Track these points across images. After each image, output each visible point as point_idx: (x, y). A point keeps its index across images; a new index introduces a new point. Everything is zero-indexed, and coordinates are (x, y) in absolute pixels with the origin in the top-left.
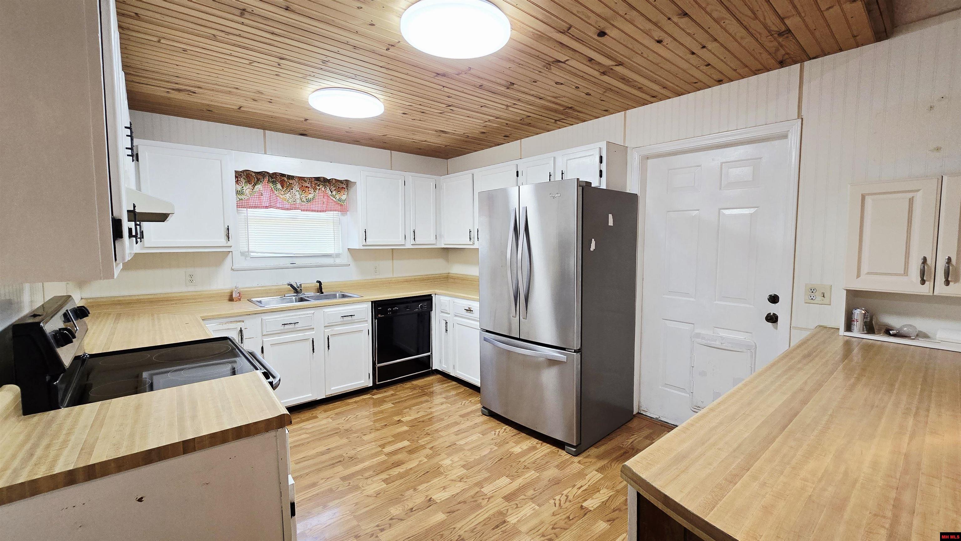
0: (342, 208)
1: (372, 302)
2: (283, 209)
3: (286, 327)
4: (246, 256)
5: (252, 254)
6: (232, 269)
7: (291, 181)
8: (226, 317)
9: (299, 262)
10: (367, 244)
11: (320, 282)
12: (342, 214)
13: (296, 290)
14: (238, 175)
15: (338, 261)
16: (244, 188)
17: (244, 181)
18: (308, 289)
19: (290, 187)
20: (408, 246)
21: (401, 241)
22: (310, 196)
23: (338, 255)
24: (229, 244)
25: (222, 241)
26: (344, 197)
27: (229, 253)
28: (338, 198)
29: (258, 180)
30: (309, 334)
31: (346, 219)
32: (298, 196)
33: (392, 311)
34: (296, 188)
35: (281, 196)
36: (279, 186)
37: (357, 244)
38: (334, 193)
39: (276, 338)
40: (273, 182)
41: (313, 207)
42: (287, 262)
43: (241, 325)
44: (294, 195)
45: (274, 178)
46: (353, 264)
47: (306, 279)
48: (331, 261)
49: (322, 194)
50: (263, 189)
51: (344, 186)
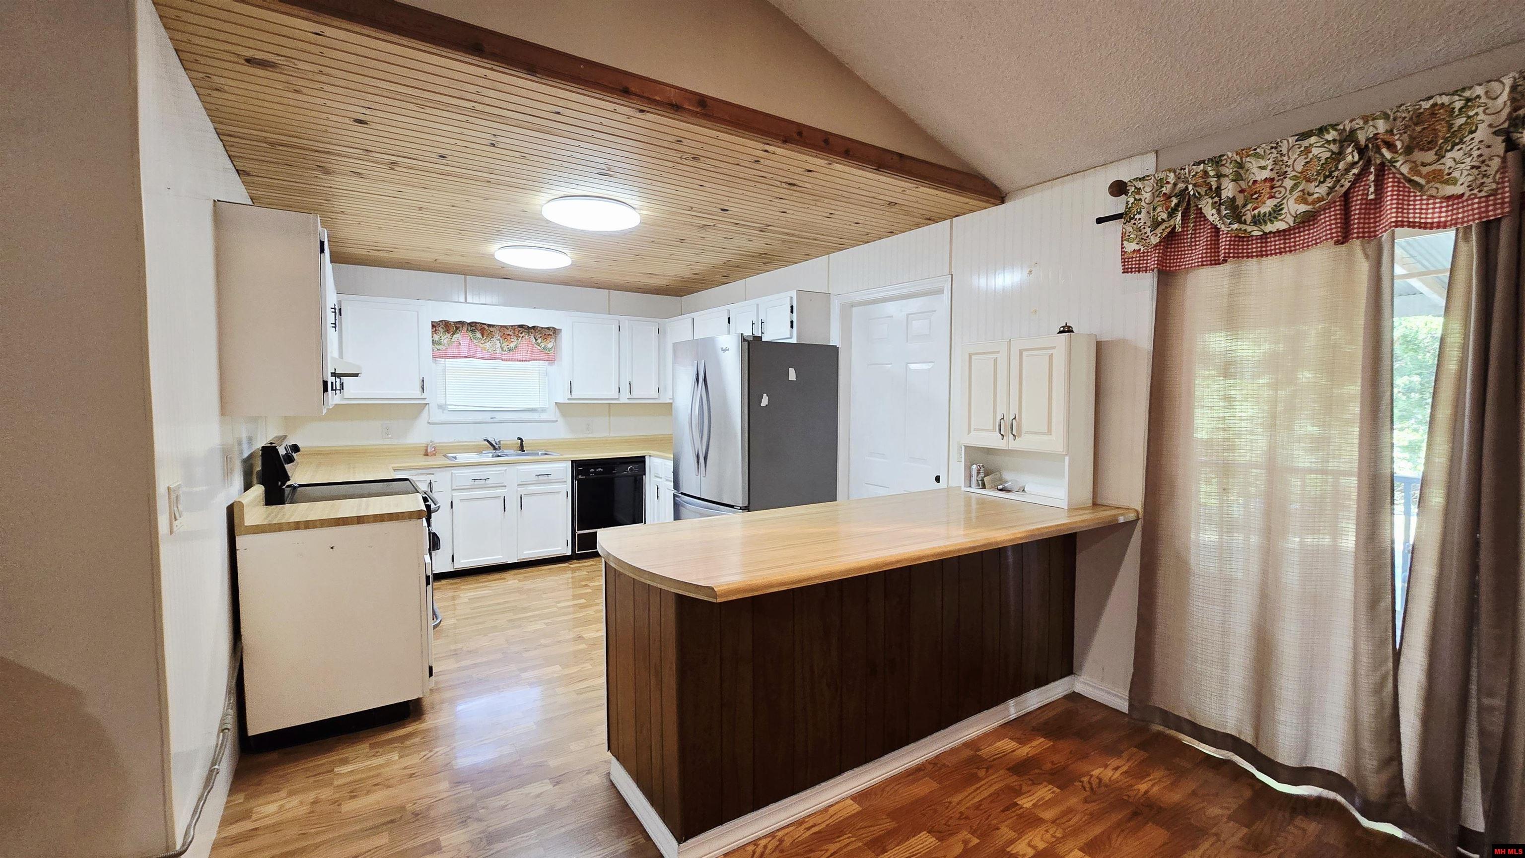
0: (550, 358)
1: (572, 461)
2: (483, 358)
3: (477, 482)
4: (444, 409)
5: (450, 407)
6: (428, 423)
7: (491, 329)
8: (419, 469)
9: (500, 416)
10: (573, 397)
11: (520, 439)
12: (549, 364)
13: (494, 447)
14: (434, 326)
15: (544, 416)
16: (442, 338)
17: (442, 330)
18: (508, 447)
19: (491, 335)
20: (624, 399)
21: (613, 393)
22: (512, 345)
23: (543, 410)
24: (424, 396)
25: (417, 393)
26: (550, 345)
27: (427, 409)
28: (543, 346)
29: (457, 328)
30: (500, 492)
31: (553, 369)
32: (498, 345)
33: (595, 472)
34: (497, 336)
35: (481, 346)
36: (479, 335)
37: (562, 397)
38: (539, 341)
39: (465, 494)
40: (472, 331)
41: (516, 357)
42: (487, 416)
43: (431, 477)
44: (495, 344)
45: (473, 326)
46: (561, 420)
47: (507, 435)
48: (535, 416)
49: (526, 342)
50: (462, 338)
51: (551, 333)
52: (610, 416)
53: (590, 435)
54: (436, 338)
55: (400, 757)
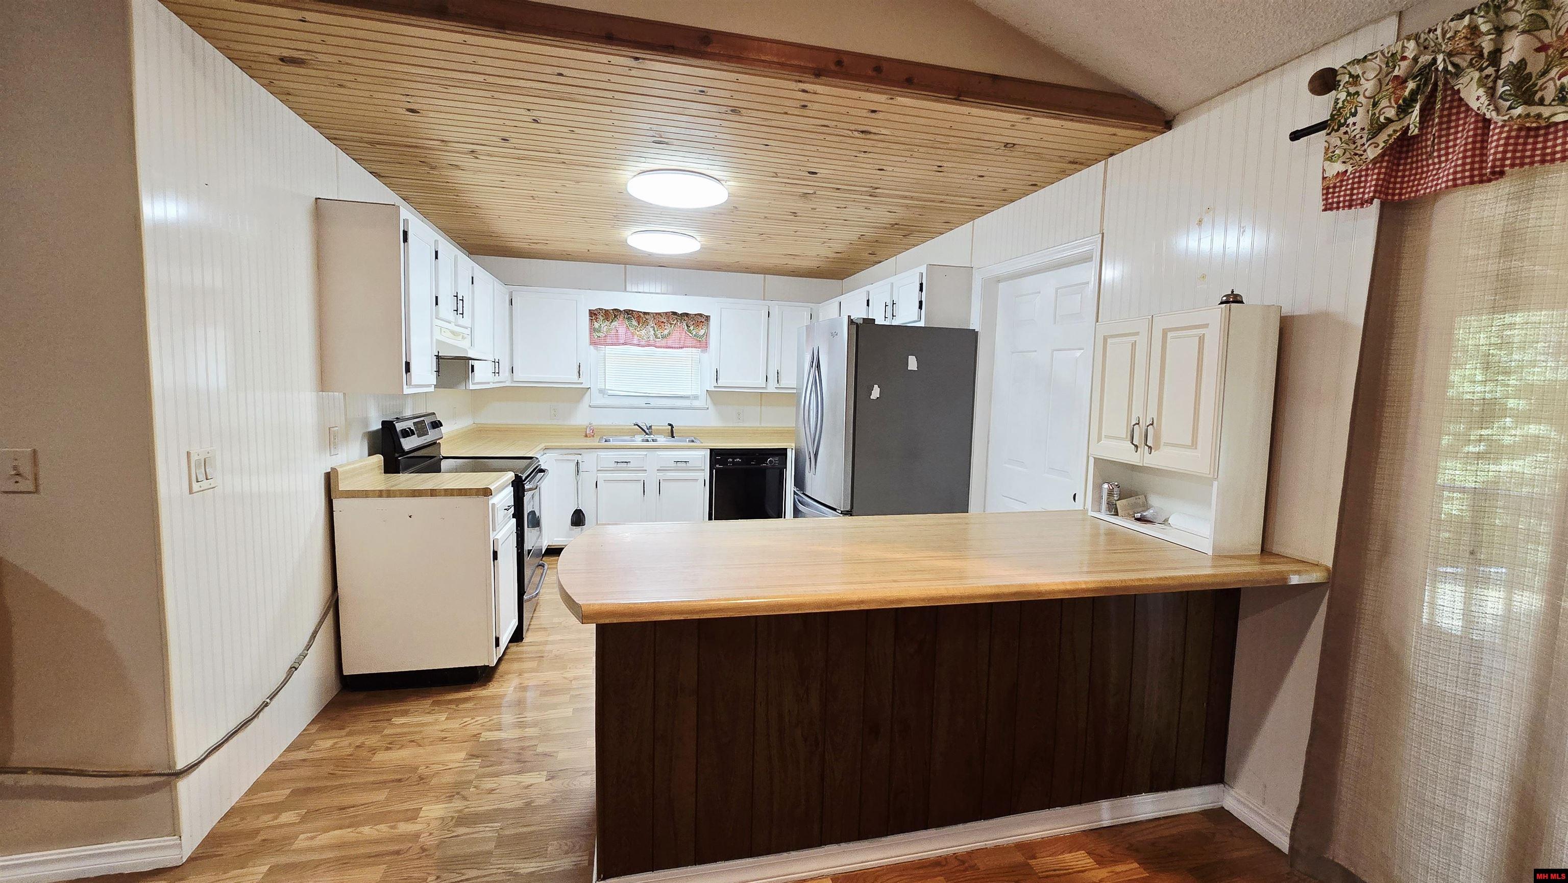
0: (702, 344)
1: (711, 450)
2: (638, 345)
3: (619, 465)
4: (606, 394)
5: (609, 392)
6: (590, 406)
7: (647, 317)
8: (572, 449)
9: (654, 402)
10: (719, 385)
11: (670, 425)
12: (702, 351)
13: (647, 431)
14: (593, 314)
15: (696, 403)
16: (602, 325)
17: (602, 318)
18: (659, 432)
19: (646, 322)
20: (772, 388)
21: (761, 382)
22: (666, 332)
23: (696, 397)
24: (579, 381)
25: (575, 378)
26: (702, 332)
27: (587, 391)
28: (694, 333)
29: (616, 316)
30: (641, 476)
31: (705, 356)
32: (652, 332)
33: (733, 462)
34: (652, 324)
35: (638, 333)
36: (634, 323)
37: (710, 385)
38: (692, 328)
39: (609, 475)
40: (628, 318)
41: (670, 343)
42: (642, 402)
43: (579, 458)
44: (648, 332)
45: (629, 313)
46: (711, 407)
47: (659, 421)
48: (686, 403)
49: (678, 331)
50: (620, 327)
51: (702, 320)
52: (761, 405)
53: (741, 425)
54: (596, 325)
55: (447, 719)
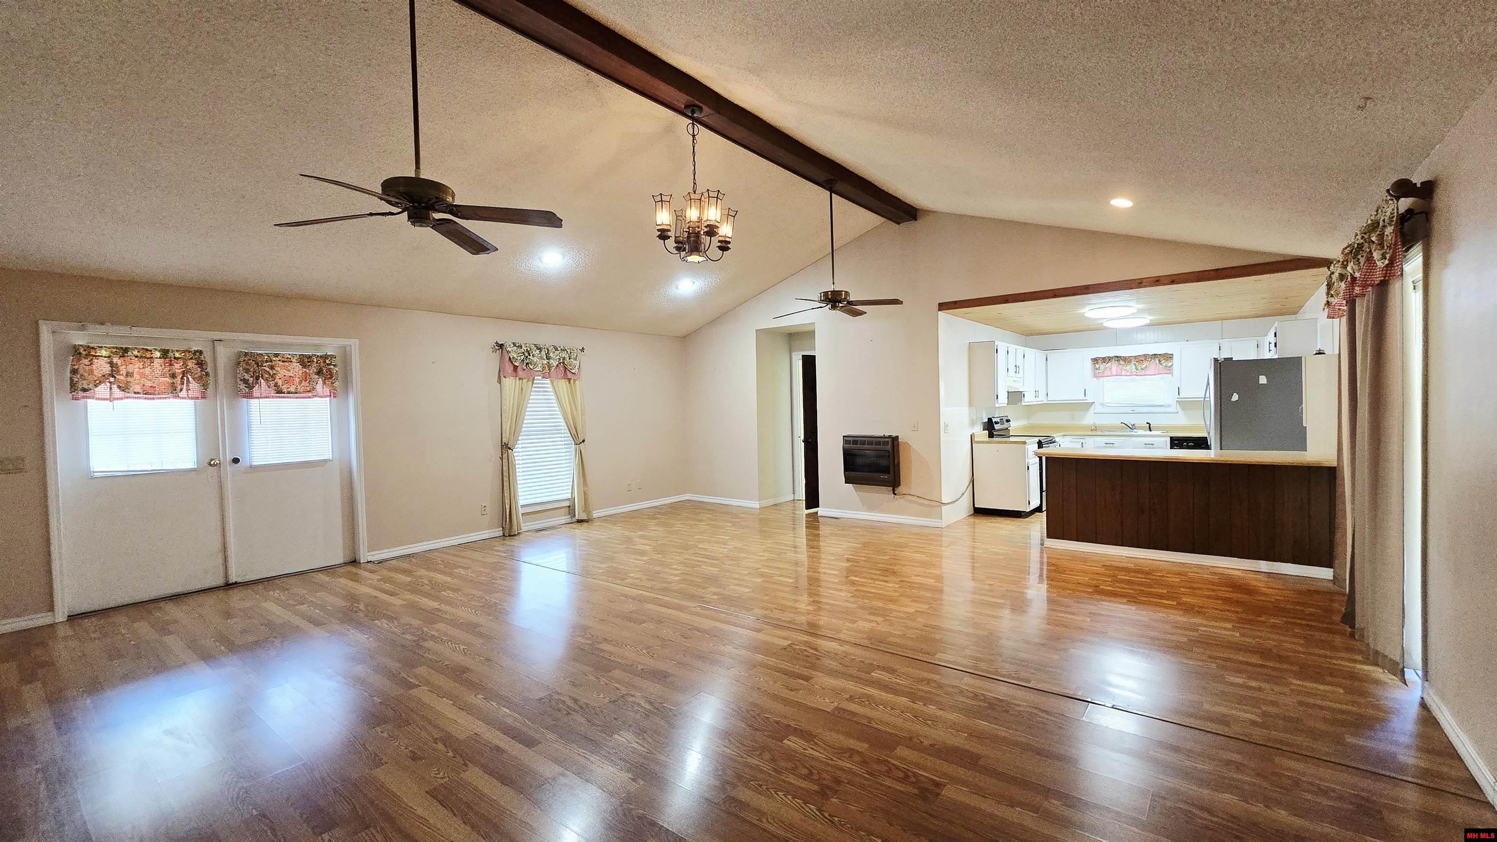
0: (1170, 371)
1: (1171, 438)
2: (1125, 376)
3: (1108, 445)
4: (1104, 406)
5: (1107, 404)
6: (1094, 413)
7: (1131, 358)
8: (1076, 436)
9: (1137, 410)
10: (1181, 397)
11: (1147, 423)
12: (1169, 376)
13: (1132, 427)
14: (1094, 361)
15: (1168, 410)
16: (1101, 366)
17: (1100, 362)
18: (1140, 427)
19: (1130, 361)
22: (1144, 366)
23: (1169, 406)
24: (1086, 399)
25: (1082, 397)
26: (1170, 364)
27: (1091, 406)
28: (1164, 365)
29: (1109, 360)
31: (1171, 379)
32: (1135, 367)
33: (1187, 445)
34: (1134, 362)
35: (1124, 369)
36: (1122, 362)
37: (1174, 397)
38: (1163, 362)
40: (1118, 361)
41: (1148, 373)
42: (1129, 410)
43: (1083, 440)
44: (1131, 367)
45: (1118, 358)
46: (1181, 412)
47: (1141, 421)
48: (1162, 409)
49: (1153, 365)
50: (1114, 366)
51: (1169, 357)
54: (1097, 366)
